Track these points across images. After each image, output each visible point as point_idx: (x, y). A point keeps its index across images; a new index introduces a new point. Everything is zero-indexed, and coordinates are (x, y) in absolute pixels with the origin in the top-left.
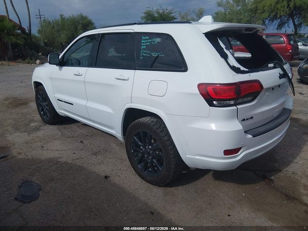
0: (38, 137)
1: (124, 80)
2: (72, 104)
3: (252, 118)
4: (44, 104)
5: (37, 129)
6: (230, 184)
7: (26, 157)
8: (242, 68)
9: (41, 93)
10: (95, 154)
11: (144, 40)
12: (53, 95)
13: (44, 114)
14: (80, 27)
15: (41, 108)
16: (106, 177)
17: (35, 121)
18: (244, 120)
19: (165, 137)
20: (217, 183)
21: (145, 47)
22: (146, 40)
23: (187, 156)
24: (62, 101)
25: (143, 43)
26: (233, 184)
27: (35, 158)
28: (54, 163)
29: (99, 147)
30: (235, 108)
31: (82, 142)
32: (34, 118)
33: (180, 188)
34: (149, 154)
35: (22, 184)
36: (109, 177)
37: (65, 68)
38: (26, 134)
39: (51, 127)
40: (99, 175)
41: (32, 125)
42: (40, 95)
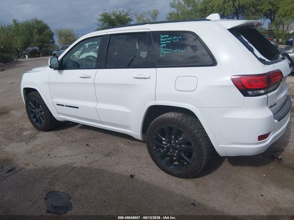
0: (38, 145)
1: (145, 78)
2: (78, 108)
3: (275, 104)
4: (38, 110)
5: (32, 137)
6: (248, 167)
7: (36, 167)
8: (267, 60)
9: (33, 99)
10: (108, 155)
11: (163, 38)
12: (50, 101)
13: (37, 121)
14: (35, 31)
15: (32, 115)
16: (132, 176)
17: (26, 130)
18: (271, 107)
19: (195, 130)
20: (236, 168)
21: (165, 45)
22: (165, 38)
23: (220, 145)
24: (63, 106)
25: (163, 41)
26: (250, 167)
27: (46, 167)
28: (69, 169)
29: (107, 148)
30: (265, 96)
31: (88, 145)
32: (24, 126)
33: (206, 177)
34: (175, 148)
35: (46, 195)
36: (134, 176)
37: (65, 72)
38: (23, 143)
39: (47, 133)
40: (123, 175)
41: (25, 133)
42: (32, 101)
